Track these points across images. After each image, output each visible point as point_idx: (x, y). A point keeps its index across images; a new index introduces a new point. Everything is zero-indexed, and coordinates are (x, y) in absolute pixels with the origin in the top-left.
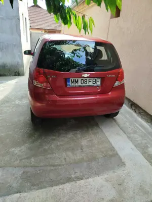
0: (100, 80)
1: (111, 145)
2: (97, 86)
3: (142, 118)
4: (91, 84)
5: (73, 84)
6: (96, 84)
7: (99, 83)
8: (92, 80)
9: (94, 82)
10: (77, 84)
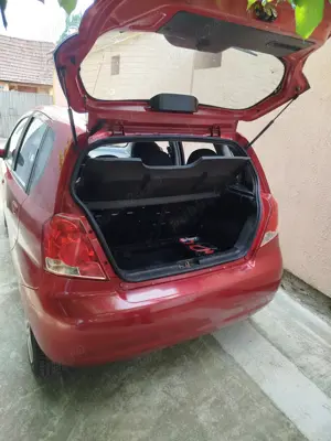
1: (274, 406)
3: (302, 302)
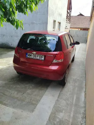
0: (44, 57)
2: (42, 60)
4: (38, 58)
5: (29, 57)
6: (41, 59)
7: (43, 59)
8: (39, 56)
9: (40, 58)
10: (31, 57)
